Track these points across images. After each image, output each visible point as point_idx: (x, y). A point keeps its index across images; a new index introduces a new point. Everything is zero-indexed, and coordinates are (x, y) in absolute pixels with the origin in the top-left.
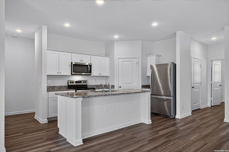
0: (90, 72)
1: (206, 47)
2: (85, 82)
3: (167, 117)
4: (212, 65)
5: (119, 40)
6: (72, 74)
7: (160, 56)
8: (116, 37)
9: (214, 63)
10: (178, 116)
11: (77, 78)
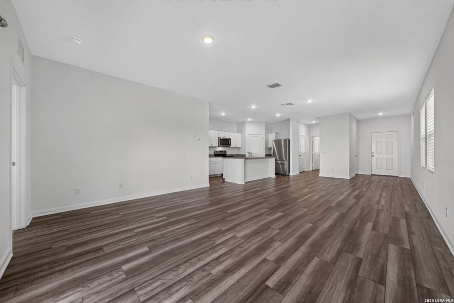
0: (230, 144)
1: (309, 127)
2: (225, 152)
3: (284, 175)
4: (313, 139)
5: (251, 122)
6: (219, 146)
7: (278, 133)
8: (249, 120)
9: (314, 138)
10: (291, 174)
11: (220, 149)
